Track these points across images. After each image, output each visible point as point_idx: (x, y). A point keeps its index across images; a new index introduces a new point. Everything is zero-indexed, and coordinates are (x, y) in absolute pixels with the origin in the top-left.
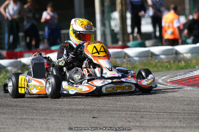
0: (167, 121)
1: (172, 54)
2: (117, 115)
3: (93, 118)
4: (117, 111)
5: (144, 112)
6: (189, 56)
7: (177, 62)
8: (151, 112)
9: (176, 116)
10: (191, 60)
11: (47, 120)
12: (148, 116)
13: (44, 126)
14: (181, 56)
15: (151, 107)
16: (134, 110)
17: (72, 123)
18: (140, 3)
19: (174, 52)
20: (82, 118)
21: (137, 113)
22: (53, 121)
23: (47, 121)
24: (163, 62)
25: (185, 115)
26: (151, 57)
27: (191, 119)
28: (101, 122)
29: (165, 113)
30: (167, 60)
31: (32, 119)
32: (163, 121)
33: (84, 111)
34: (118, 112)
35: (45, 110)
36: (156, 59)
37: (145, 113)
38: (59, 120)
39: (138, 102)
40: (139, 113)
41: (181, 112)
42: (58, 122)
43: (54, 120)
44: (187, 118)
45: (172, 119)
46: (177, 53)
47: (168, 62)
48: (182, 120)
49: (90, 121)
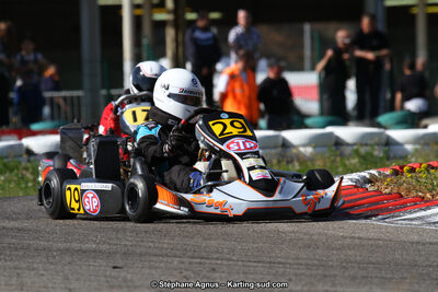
1: (275, 147)
2: (162, 265)
3: (115, 267)
4: (163, 256)
5: (217, 259)
6: (309, 150)
7: (284, 163)
9: (281, 270)
10: (312, 159)
11: (20, 269)
12: (225, 268)
13: (14, 281)
14: (294, 151)
15: (232, 251)
16: (196, 255)
17: (70, 277)
18: (210, 42)
19: (280, 142)
20: (92, 268)
21: (202, 261)
22: (33, 273)
23: (18, 271)
25: (298, 269)
27: (311, 275)
28: (129, 276)
29: (259, 262)
33: (96, 253)
34: (165, 259)
35: (16, 249)
37: (219, 262)
38: (45, 270)
39: (205, 239)
40: (207, 261)
41: (291, 262)
42: (42, 275)
43: (34, 269)
44: (303, 274)
45: (274, 275)
46: (285, 145)
48: (294, 278)
49: (108, 273)
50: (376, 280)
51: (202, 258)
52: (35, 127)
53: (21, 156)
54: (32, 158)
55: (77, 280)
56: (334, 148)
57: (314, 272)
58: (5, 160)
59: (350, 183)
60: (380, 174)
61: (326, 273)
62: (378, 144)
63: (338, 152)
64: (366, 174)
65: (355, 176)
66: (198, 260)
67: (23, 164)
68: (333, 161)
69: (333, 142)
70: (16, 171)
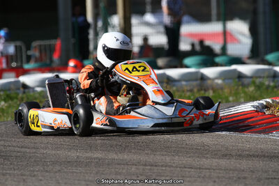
0: (195, 181)
1: (196, 80)
2: (124, 171)
4: (124, 164)
5: (162, 166)
6: (219, 81)
8: (172, 166)
9: (208, 174)
10: (222, 89)
11: (25, 175)
14: (209, 82)
17: (61, 181)
19: (199, 76)
20: (75, 174)
21: (152, 168)
22: (34, 178)
23: (24, 178)
24: (183, 91)
25: (220, 173)
26: (167, 83)
27: (230, 178)
30: (189, 88)
31: (4, 175)
32: (189, 181)
33: (77, 163)
34: (126, 167)
36: (174, 86)
37: (164, 168)
38: (42, 176)
40: (155, 168)
42: (41, 180)
43: (34, 176)
44: (224, 177)
45: (203, 177)
46: (203, 78)
47: (191, 91)
48: (217, 180)
49: (87, 178)
50: (275, 181)
51: (152, 166)
52: (26, 66)
53: (19, 89)
54: (26, 90)
55: (66, 184)
56: (237, 80)
57: (231, 175)
58: (8, 92)
59: (253, 109)
60: (273, 101)
61: (239, 176)
62: (268, 77)
63: (240, 83)
64: (263, 102)
65: (256, 103)
66: (149, 167)
67: (20, 95)
68: (237, 89)
69: (236, 76)
70: (15, 100)
